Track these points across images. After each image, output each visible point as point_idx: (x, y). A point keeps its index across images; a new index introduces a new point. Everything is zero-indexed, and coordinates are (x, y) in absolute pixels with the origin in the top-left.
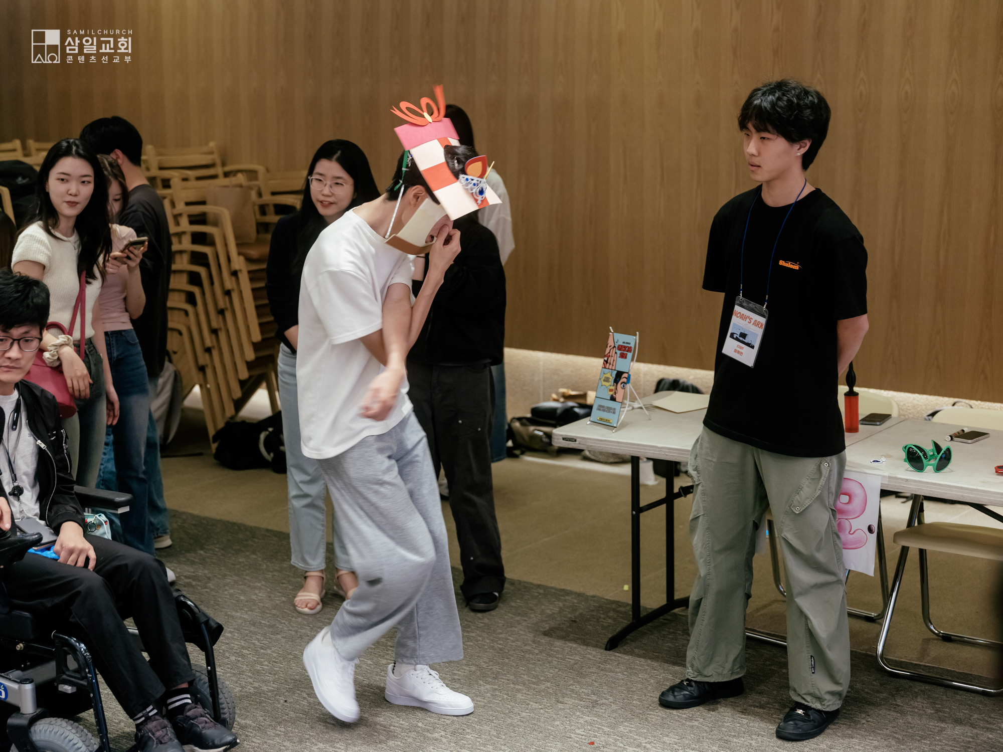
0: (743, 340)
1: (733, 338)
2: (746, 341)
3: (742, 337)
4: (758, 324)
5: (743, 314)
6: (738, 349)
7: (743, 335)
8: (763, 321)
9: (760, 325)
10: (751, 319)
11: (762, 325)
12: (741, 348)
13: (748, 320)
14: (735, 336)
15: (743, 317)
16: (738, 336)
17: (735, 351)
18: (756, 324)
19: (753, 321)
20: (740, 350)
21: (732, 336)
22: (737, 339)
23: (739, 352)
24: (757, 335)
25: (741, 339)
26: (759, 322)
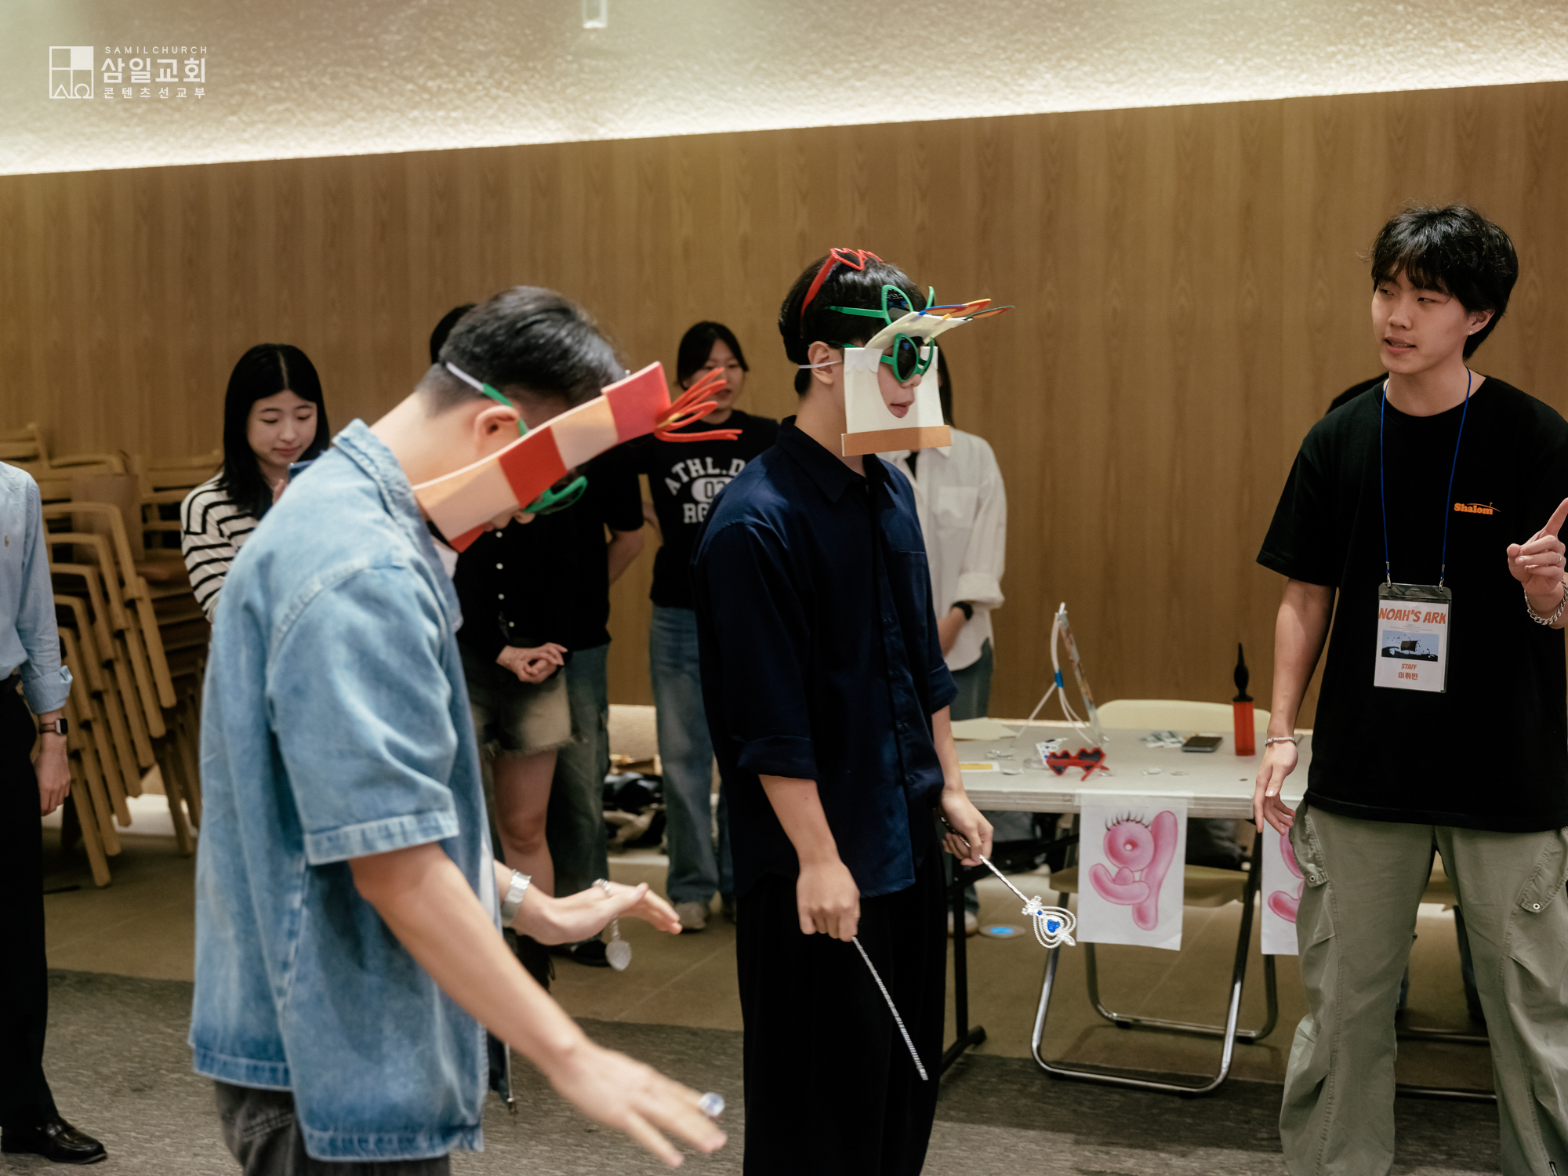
0: (1412, 652)
1: (1390, 656)
2: (1418, 652)
3: (1409, 650)
4: (1436, 618)
5: (1400, 611)
6: (1405, 671)
7: (1412, 645)
8: (1444, 609)
9: (1438, 619)
10: (1417, 614)
11: (1443, 617)
12: (1410, 667)
13: (1412, 617)
14: (1392, 652)
15: (1399, 615)
16: (1399, 650)
17: (1401, 675)
18: (1430, 618)
19: (1422, 617)
20: (1411, 671)
21: (1386, 653)
22: (1398, 655)
23: (1408, 676)
24: (1436, 637)
25: (1406, 652)
26: (1434, 614)
